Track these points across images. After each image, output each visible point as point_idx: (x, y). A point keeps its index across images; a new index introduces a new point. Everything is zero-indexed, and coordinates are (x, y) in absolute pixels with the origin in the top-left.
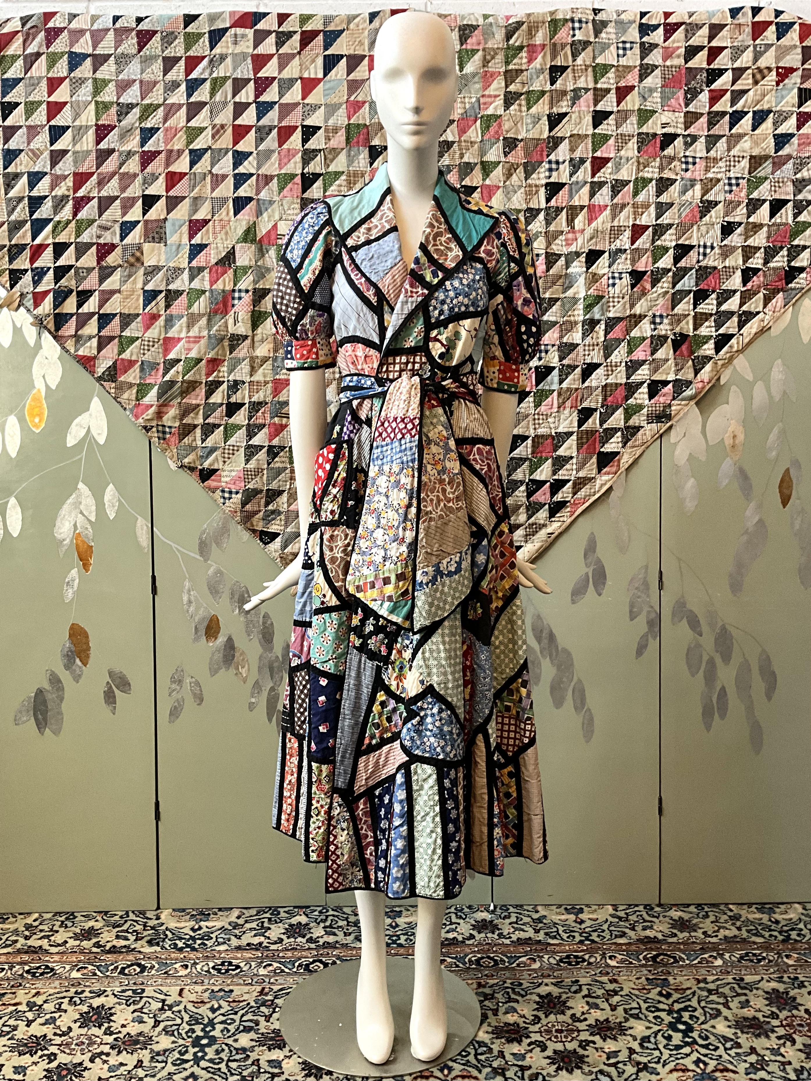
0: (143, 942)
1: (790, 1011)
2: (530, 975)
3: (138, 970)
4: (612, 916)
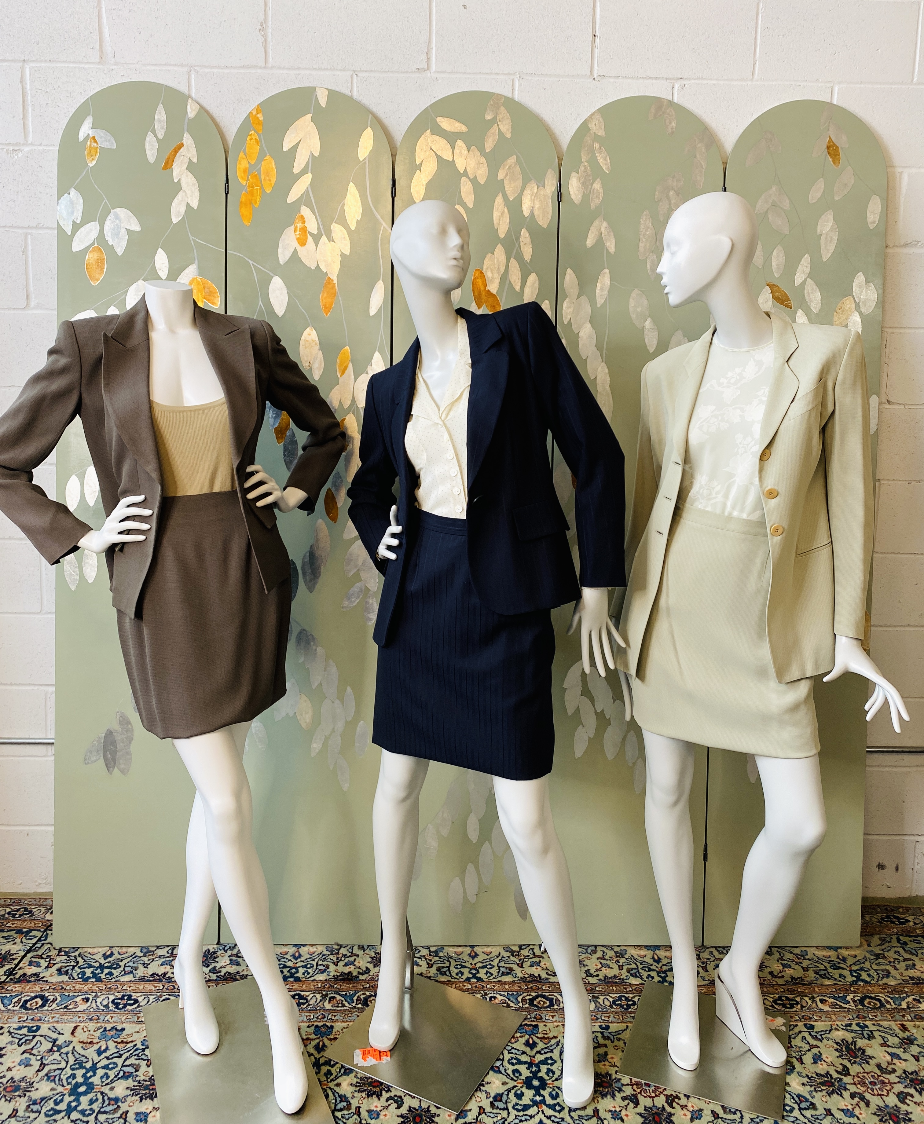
0: (53, 970)
3: (40, 1003)
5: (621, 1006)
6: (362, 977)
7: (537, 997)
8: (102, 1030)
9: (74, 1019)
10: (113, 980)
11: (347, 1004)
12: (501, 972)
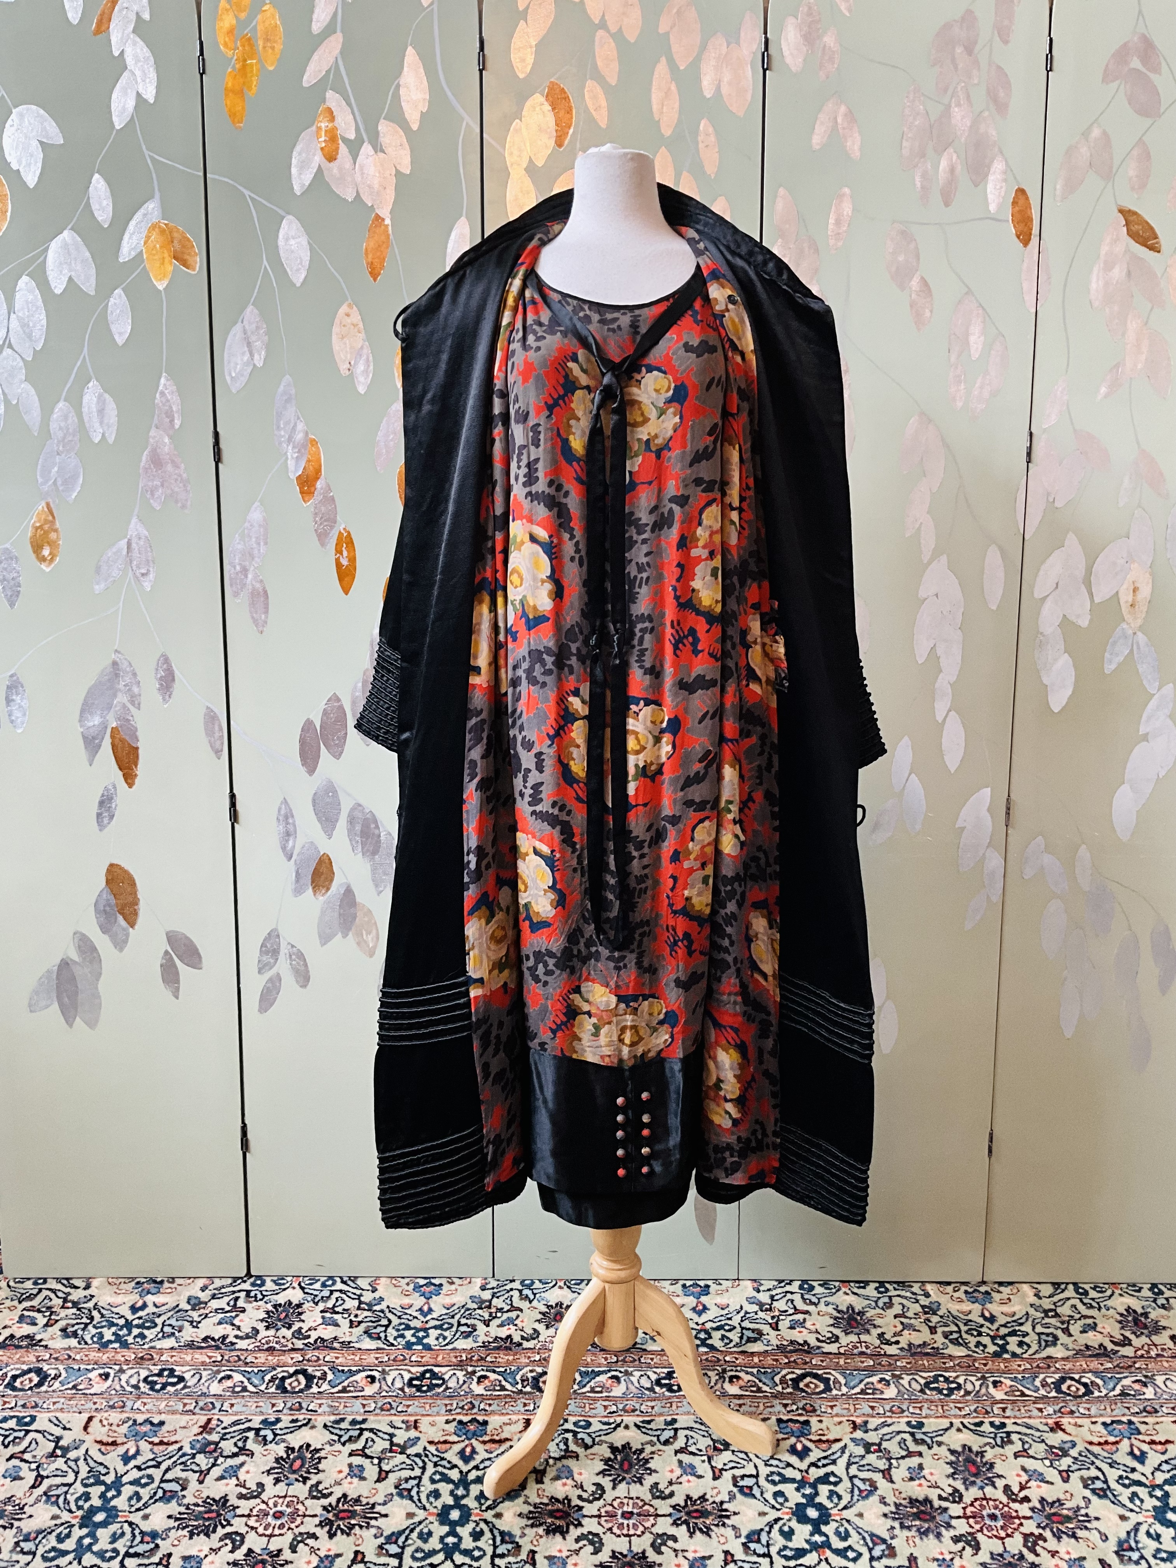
0: (55, 1329)
1: (982, 1488)
2: (606, 1407)
3: (36, 1379)
4: (751, 1301)
5: (940, 1391)
6: (526, 1344)
7: (803, 1376)
8: (131, 1423)
9: (87, 1406)
10: (146, 1346)
11: (508, 1386)
12: (745, 1338)
